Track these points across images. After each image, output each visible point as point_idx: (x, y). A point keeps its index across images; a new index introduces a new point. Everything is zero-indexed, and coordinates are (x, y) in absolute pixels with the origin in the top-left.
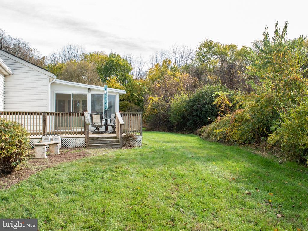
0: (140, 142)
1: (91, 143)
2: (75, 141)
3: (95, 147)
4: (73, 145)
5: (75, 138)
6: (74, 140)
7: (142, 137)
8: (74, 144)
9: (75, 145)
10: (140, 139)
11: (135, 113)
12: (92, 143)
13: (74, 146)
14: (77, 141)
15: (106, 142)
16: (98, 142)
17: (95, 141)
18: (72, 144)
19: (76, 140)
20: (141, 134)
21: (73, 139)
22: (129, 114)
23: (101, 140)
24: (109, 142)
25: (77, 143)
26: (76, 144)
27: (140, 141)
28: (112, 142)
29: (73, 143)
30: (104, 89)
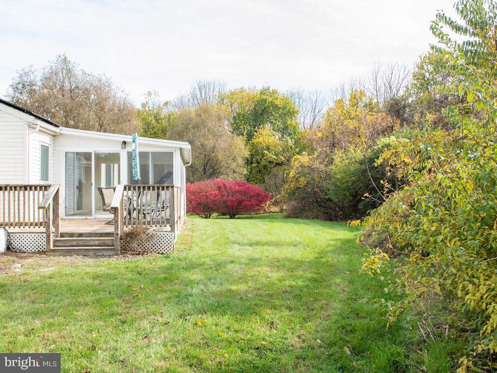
0: (170, 244)
1: (62, 245)
2: (37, 239)
3: (63, 253)
4: (33, 247)
5: (38, 233)
6: (35, 238)
7: (173, 233)
8: (35, 245)
9: (37, 247)
10: (169, 238)
11: (158, 185)
12: (64, 245)
13: (35, 249)
14: (40, 240)
15: (91, 244)
16: (74, 243)
17: (69, 240)
18: (31, 245)
19: (39, 238)
20: (171, 229)
21: (33, 235)
22: (139, 188)
23: (81, 240)
24: (96, 243)
25: (40, 243)
26: (39, 245)
27: (169, 242)
28: (102, 243)
29: (33, 243)
30: (132, 140)
